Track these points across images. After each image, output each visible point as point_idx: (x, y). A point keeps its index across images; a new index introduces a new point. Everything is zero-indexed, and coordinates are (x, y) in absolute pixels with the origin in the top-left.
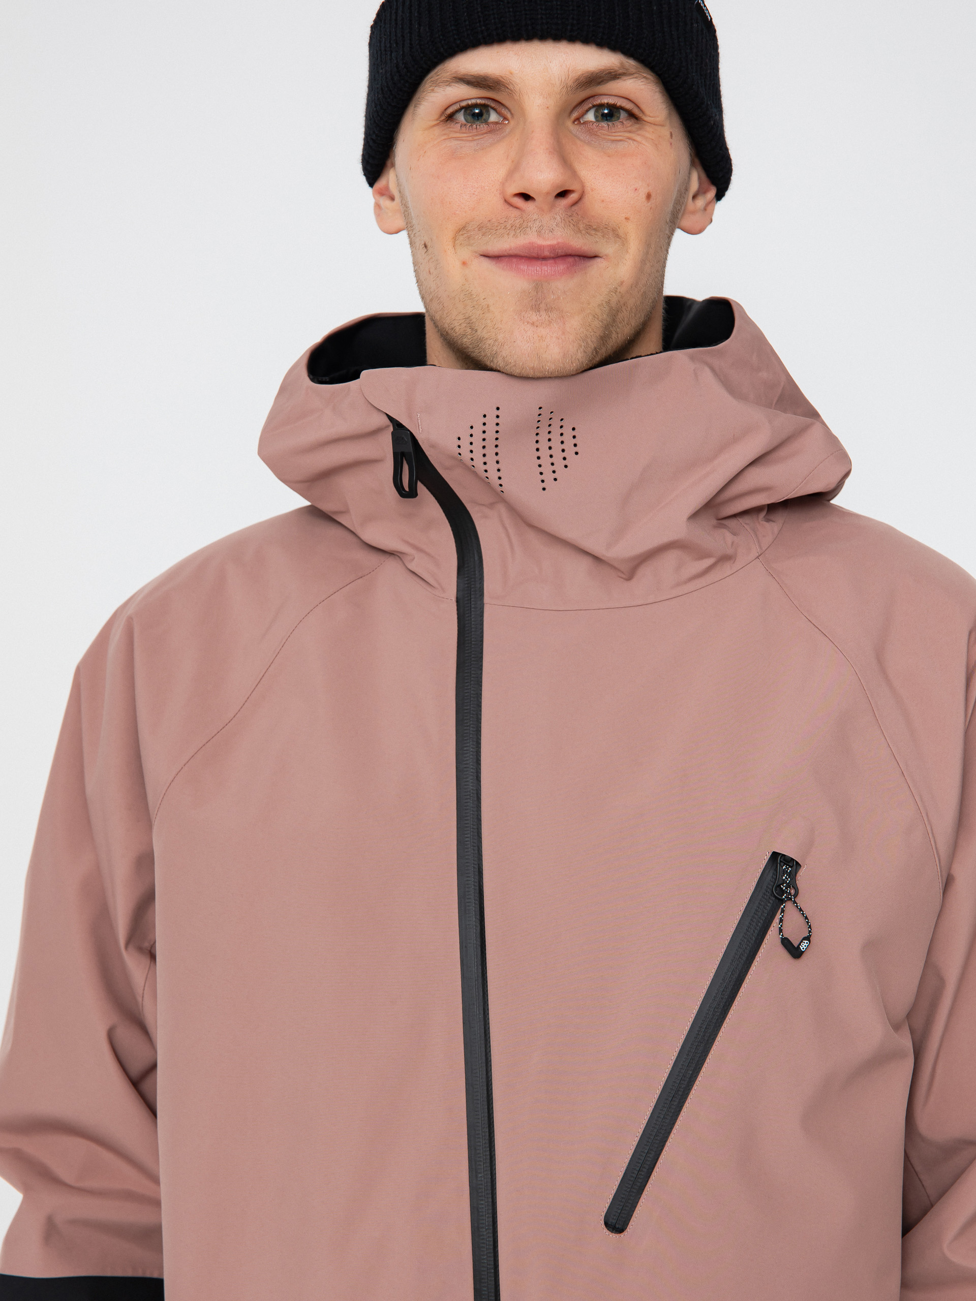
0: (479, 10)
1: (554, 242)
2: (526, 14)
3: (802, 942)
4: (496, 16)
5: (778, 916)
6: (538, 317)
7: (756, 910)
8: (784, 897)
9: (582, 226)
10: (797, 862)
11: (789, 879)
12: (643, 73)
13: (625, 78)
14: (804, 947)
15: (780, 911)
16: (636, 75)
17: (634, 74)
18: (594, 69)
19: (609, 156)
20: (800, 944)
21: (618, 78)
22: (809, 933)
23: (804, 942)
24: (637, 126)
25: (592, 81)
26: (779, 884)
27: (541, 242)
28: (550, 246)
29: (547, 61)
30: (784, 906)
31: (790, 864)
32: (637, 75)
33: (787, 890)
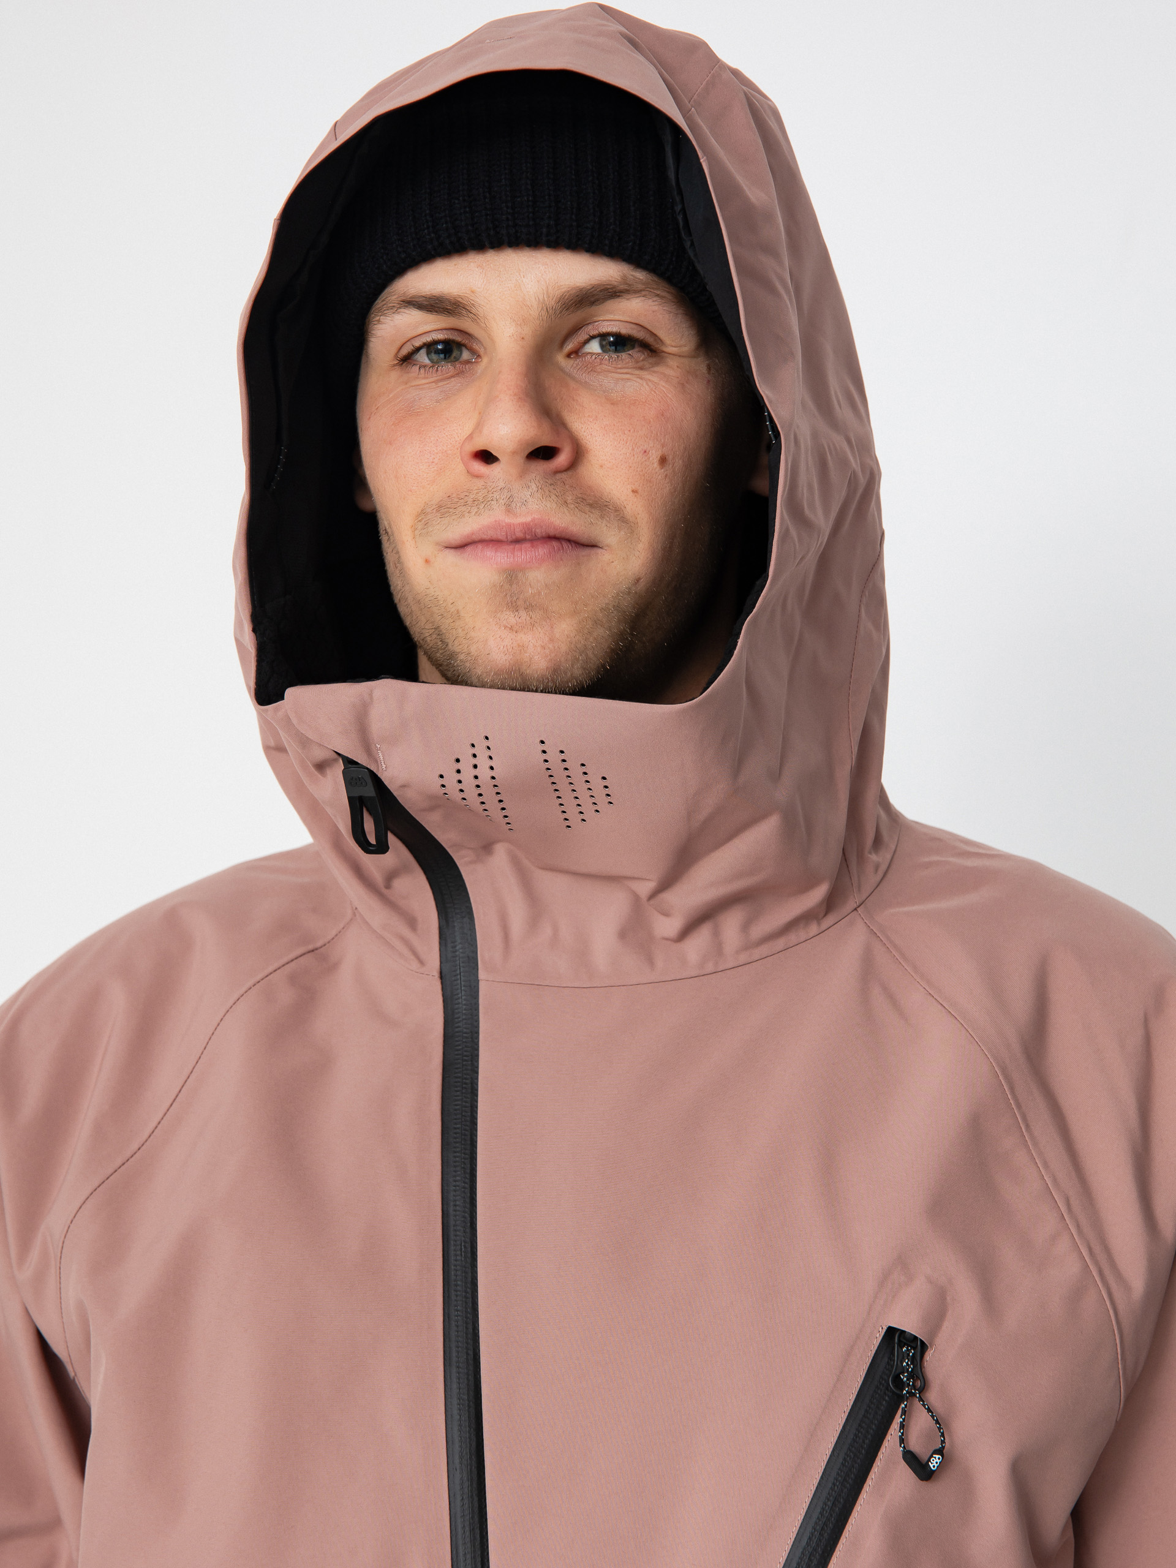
0: (427, 212)
1: (528, 519)
2: (487, 215)
3: (931, 1456)
4: (448, 219)
5: (898, 1419)
6: (517, 619)
7: (866, 1411)
8: (905, 1392)
9: (570, 498)
10: (922, 1342)
11: (912, 1366)
12: (656, 289)
13: (629, 296)
14: (935, 1464)
15: (900, 1412)
16: (643, 293)
17: (641, 291)
18: (584, 284)
19: (612, 404)
20: (929, 1460)
21: (619, 296)
22: (942, 1445)
23: (935, 1458)
24: (652, 360)
25: (582, 300)
26: (897, 1372)
27: (509, 520)
28: (523, 524)
29: (520, 274)
30: (906, 1406)
31: (912, 1345)
32: (647, 293)
33: (910, 1381)
